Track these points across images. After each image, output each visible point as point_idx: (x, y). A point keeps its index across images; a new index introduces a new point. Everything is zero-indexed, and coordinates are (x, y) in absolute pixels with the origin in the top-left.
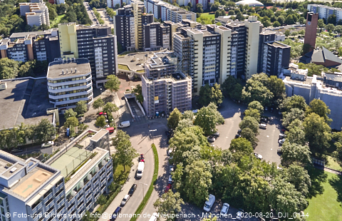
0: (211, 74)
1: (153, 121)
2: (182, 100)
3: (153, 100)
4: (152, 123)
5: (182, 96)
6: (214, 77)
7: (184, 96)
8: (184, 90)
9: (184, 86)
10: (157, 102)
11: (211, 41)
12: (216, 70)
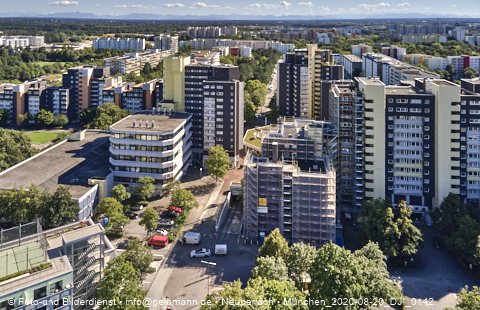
0: (411, 182)
1: (248, 249)
2: (313, 218)
3: (256, 205)
4: (242, 253)
5: (313, 211)
6: (419, 192)
7: (317, 211)
8: (318, 196)
9: (320, 188)
10: (265, 210)
11: (409, 106)
12: (425, 177)
